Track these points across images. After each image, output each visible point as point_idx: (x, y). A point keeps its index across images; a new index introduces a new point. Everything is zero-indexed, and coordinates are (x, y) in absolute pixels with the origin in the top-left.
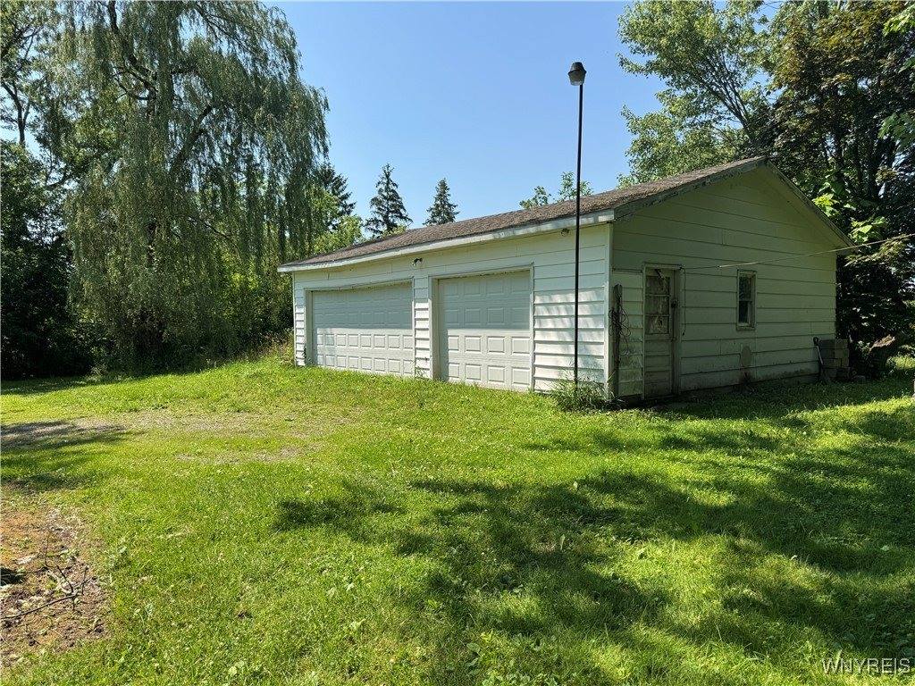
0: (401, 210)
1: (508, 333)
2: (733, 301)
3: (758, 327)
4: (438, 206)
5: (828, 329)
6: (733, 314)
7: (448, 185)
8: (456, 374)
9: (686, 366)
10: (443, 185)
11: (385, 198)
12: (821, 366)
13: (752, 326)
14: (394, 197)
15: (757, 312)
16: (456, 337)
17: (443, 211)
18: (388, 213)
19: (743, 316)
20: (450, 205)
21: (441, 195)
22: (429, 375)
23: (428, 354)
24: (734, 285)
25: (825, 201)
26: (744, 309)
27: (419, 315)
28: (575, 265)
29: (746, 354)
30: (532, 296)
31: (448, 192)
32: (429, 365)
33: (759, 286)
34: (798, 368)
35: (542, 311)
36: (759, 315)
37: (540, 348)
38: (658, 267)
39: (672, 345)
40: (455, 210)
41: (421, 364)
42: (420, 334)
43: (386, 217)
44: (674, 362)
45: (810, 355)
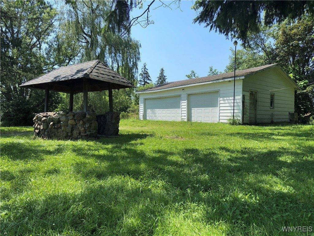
0: (149, 78)
1: (211, 108)
2: (269, 101)
3: (275, 108)
4: (160, 76)
5: (292, 110)
6: (269, 105)
7: (164, 69)
8: (194, 119)
9: (258, 117)
10: (162, 70)
11: (144, 73)
12: (290, 120)
13: (273, 108)
14: (147, 73)
15: (275, 104)
16: (194, 111)
17: (162, 78)
18: (145, 78)
19: (271, 105)
20: (164, 76)
21: (161, 73)
22: (186, 120)
23: (186, 115)
24: (269, 97)
25: (291, 75)
26: (272, 103)
27: (183, 104)
28: (234, 90)
29: (272, 115)
30: (219, 98)
31: (164, 72)
32: (186, 118)
33: (275, 97)
34: (285, 120)
35: (222, 102)
36: (275, 105)
37: (221, 111)
38: (252, 91)
39: (255, 111)
40: (166, 78)
41: (183, 117)
42: (183, 109)
43: (144, 80)
44: (255, 115)
45: (288, 117)
